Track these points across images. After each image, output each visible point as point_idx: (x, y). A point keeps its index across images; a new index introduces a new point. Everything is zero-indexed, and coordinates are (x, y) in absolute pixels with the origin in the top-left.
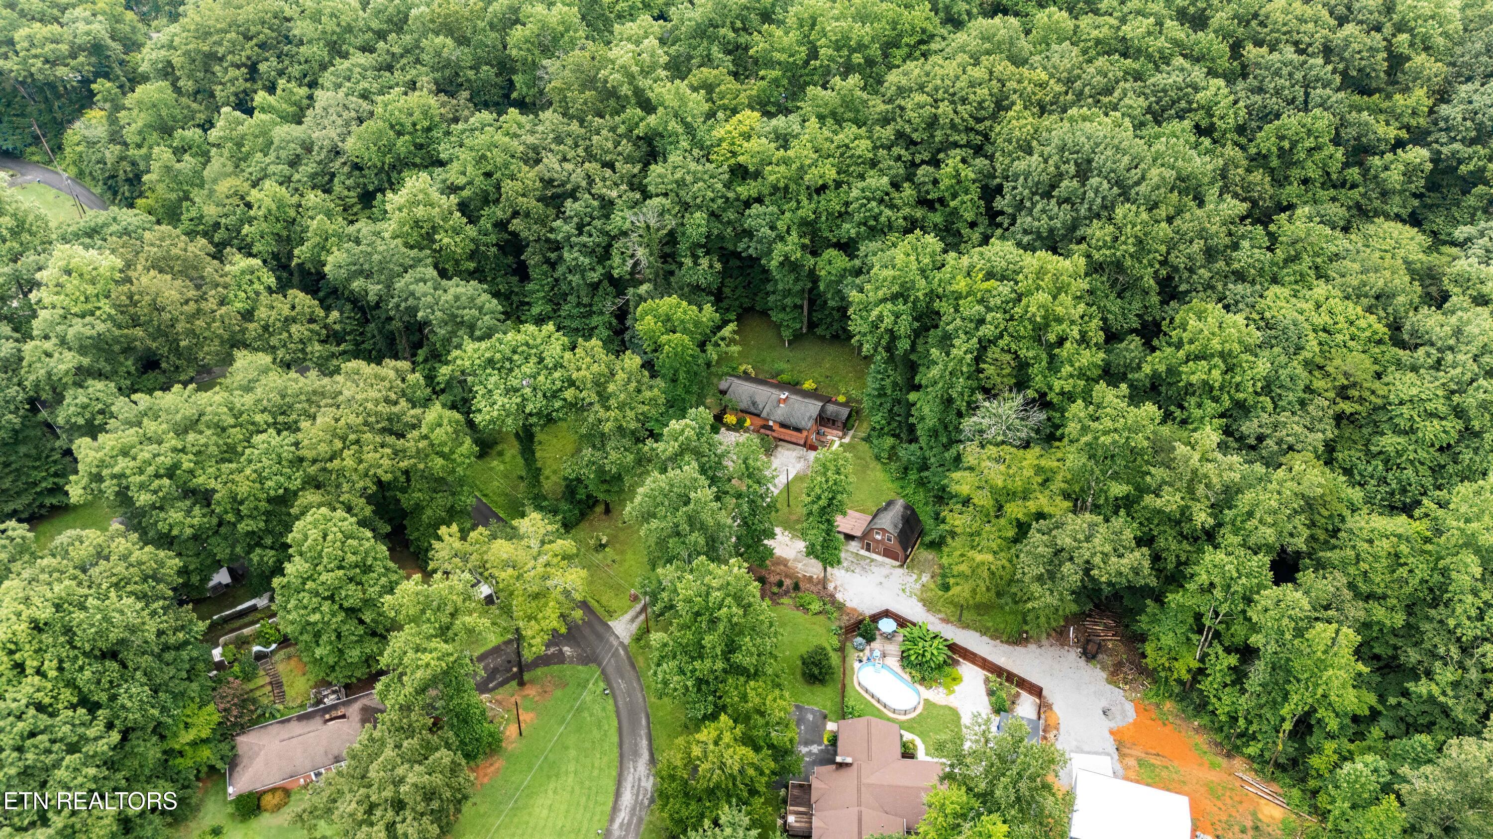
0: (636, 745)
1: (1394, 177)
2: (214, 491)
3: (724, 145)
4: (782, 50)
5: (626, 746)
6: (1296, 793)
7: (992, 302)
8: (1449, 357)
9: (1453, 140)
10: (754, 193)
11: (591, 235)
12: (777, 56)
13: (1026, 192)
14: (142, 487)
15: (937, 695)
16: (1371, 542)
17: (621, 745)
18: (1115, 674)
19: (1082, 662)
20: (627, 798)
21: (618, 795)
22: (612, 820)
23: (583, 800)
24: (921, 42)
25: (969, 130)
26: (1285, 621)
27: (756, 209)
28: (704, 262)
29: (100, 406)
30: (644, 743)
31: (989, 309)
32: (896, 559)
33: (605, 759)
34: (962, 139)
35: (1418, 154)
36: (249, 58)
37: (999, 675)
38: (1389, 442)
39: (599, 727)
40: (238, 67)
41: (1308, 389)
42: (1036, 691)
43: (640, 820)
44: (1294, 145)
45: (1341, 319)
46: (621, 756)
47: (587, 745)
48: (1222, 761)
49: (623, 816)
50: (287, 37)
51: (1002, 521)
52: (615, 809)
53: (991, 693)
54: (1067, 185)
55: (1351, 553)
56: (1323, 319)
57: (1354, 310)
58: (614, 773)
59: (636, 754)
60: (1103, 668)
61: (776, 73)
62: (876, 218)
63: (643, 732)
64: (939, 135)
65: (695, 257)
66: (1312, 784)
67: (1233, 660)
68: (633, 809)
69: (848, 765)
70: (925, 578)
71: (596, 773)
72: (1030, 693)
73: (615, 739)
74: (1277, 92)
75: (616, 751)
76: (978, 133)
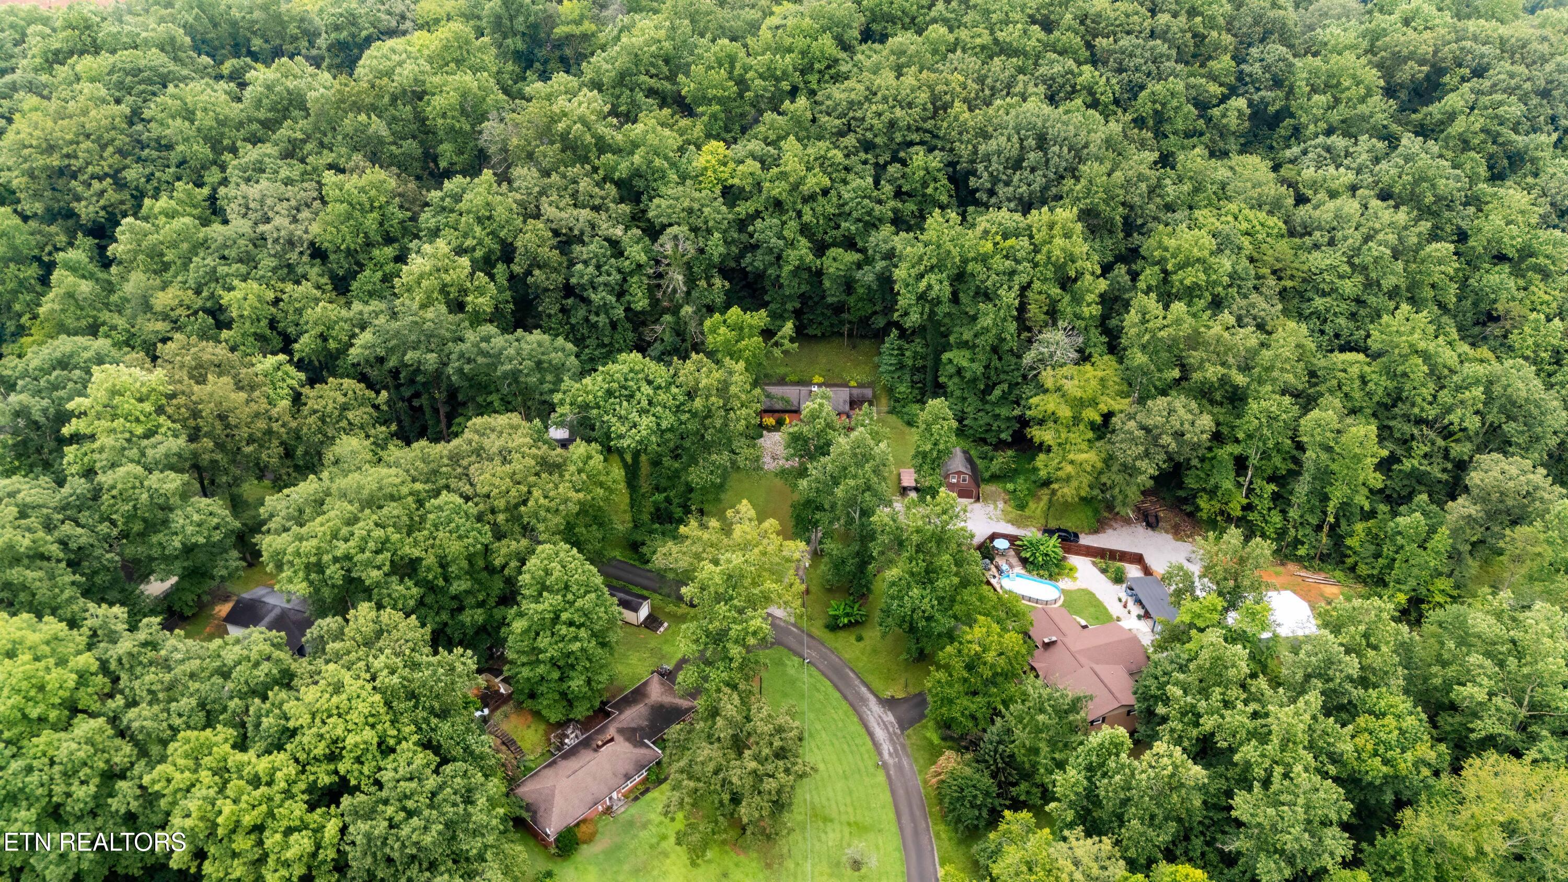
0: (858, 693)
1: (1232, 121)
2: (419, 560)
3: (709, 173)
4: (715, 87)
5: (850, 697)
6: (1338, 573)
7: (1019, 255)
8: (1339, 235)
9: (1258, 89)
10: (751, 211)
11: (609, 275)
12: (711, 92)
13: (1001, 168)
14: (368, 564)
15: (1065, 583)
16: (1345, 371)
17: (845, 697)
18: (1177, 532)
19: (1150, 532)
20: (880, 734)
21: (871, 734)
22: (880, 754)
23: (846, 747)
24: (829, 67)
25: (918, 129)
26: (1328, 434)
27: (759, 224)
28: (718, 282)
29: (216, 520)
30: (864, 690)
31: (1018, 262)
32: (970, 497)
33: (840, 712)
34: (916, 137)
35: (1240, 103)
36: (110, 167)
37: (1103, 557)
38: (1319, 303)
39: (818, 690)
40: (100, 179)
41: (1258, 277)
42: (1138, 559)
43: (903, 746)
44: (1164, 105)
45: (1255, 222)
46: (852, 705)
47: (818, 706)
48: (1280, 569)
49: (886, 748)
50: (139, 142)
51: (1081, 427)
52: (876, 745)
53: (1104, 571)
54: (1033, 157)
55: (1335, 382)
56: (1244, 226)
57: (1262, 215)
58: (856, 719)
59: (864, 700)
60: (1167, 532)
61: (716, 108)
62: (869, 213)
63: (857, 682)
64: (898, 138)
65: (708, 278)
66: (1350, 561)
67: (1273, 487)
68: (891, 740)
69: (1054, 643)
70: (1001, 505)
71: (840, 724)
72: (1131, 562)
73: (837, 695)
74: (1137, 69)
75: (844, 703)
76: (926, 131)
